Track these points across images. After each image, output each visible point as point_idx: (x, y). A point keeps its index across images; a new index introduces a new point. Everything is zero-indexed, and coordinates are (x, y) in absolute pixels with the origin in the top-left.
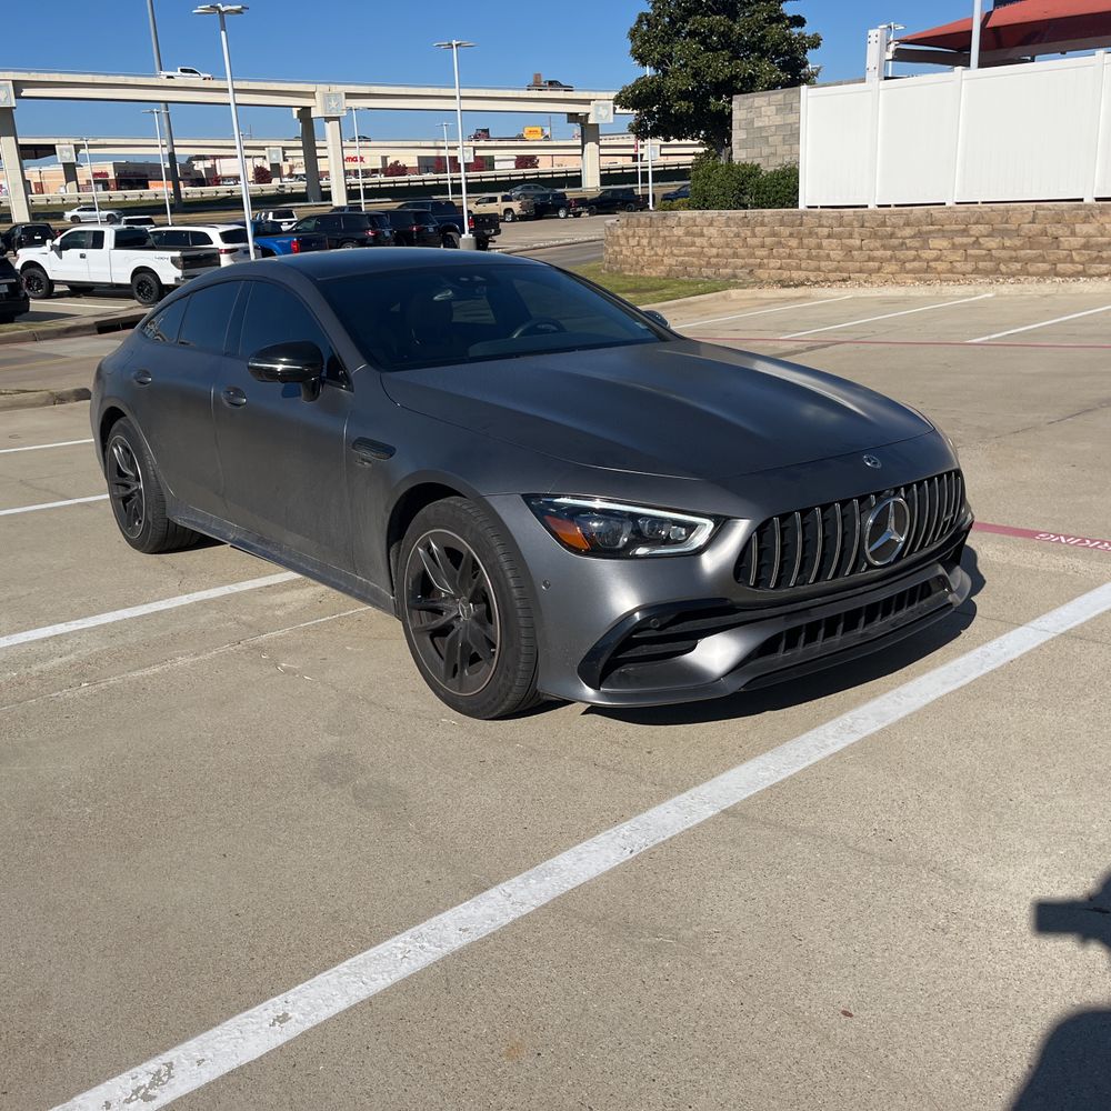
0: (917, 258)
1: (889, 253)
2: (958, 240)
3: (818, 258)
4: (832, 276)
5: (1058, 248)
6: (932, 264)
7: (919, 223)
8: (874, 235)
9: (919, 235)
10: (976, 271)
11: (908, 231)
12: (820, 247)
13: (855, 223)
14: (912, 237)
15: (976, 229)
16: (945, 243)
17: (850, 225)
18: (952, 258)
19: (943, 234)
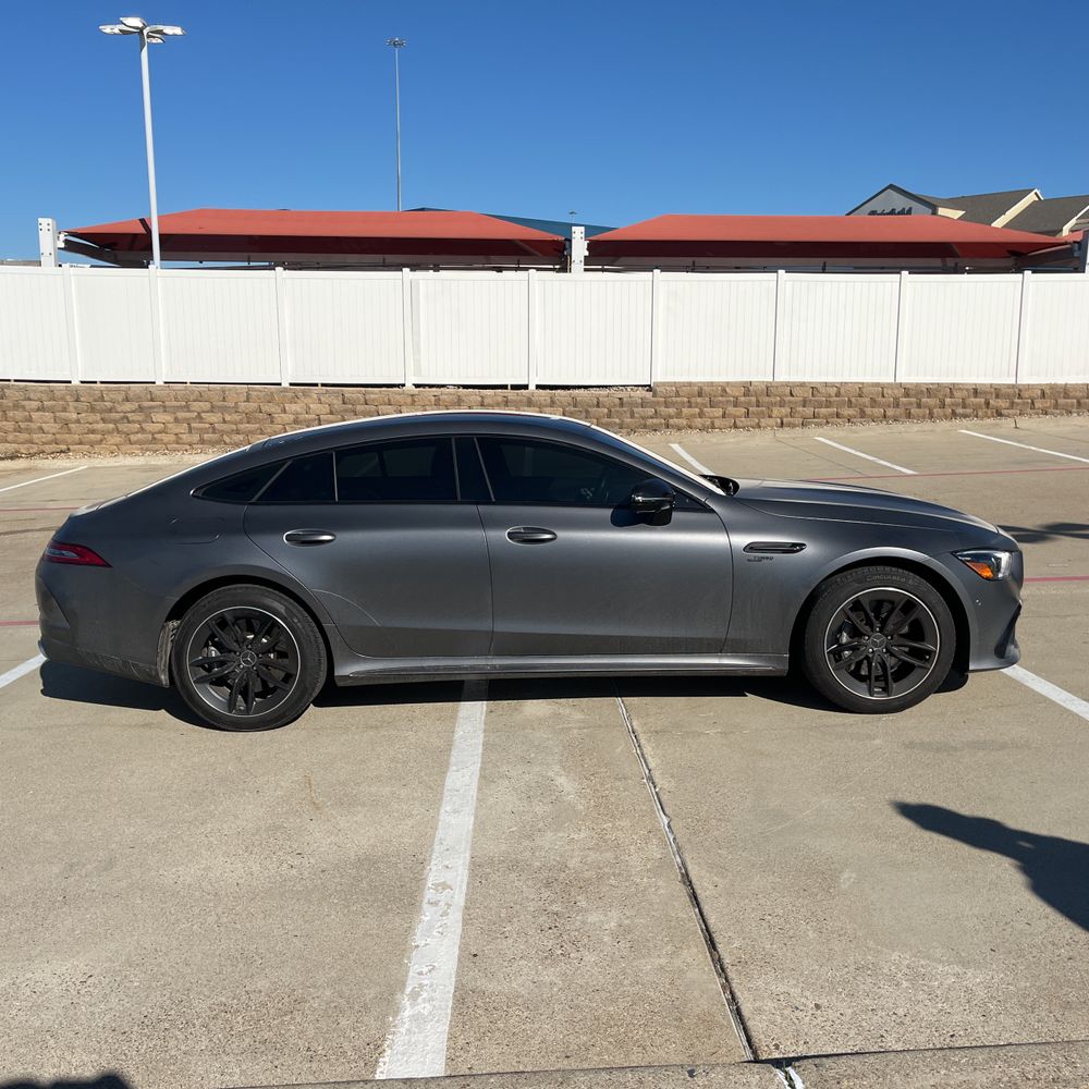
0: (142, 430)
1: (111, 426)
2: (181, 415)
3: (29, 431)
4: (47, 448)
5: (272, 422)
6: (156, 436)
7: (139, 399)
8: (93, 409)
9: (141, 409)
10: (202, 441)
11: (128, 406)
12: (30, 419)
13: (68, 397)
14: (133, 412)
15: (196, 406)
16: (169, 418)
17: (63, 399)
18: (177, 431)
19: (165, 409)
